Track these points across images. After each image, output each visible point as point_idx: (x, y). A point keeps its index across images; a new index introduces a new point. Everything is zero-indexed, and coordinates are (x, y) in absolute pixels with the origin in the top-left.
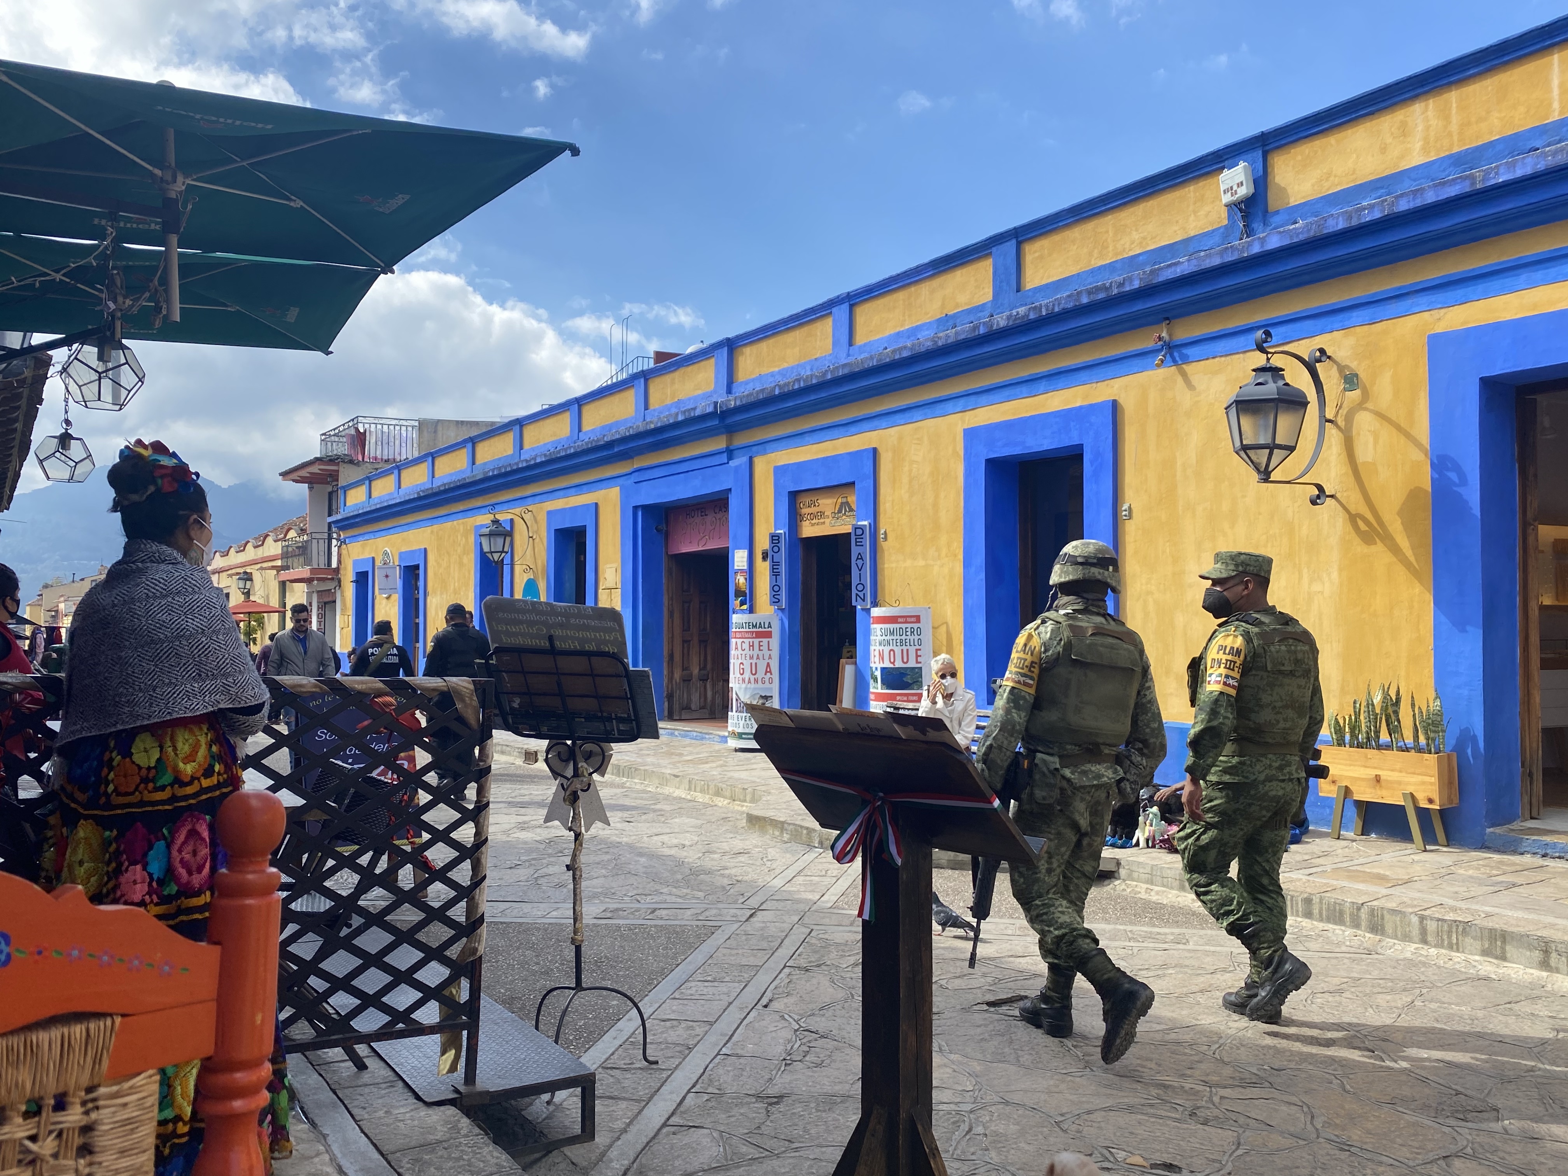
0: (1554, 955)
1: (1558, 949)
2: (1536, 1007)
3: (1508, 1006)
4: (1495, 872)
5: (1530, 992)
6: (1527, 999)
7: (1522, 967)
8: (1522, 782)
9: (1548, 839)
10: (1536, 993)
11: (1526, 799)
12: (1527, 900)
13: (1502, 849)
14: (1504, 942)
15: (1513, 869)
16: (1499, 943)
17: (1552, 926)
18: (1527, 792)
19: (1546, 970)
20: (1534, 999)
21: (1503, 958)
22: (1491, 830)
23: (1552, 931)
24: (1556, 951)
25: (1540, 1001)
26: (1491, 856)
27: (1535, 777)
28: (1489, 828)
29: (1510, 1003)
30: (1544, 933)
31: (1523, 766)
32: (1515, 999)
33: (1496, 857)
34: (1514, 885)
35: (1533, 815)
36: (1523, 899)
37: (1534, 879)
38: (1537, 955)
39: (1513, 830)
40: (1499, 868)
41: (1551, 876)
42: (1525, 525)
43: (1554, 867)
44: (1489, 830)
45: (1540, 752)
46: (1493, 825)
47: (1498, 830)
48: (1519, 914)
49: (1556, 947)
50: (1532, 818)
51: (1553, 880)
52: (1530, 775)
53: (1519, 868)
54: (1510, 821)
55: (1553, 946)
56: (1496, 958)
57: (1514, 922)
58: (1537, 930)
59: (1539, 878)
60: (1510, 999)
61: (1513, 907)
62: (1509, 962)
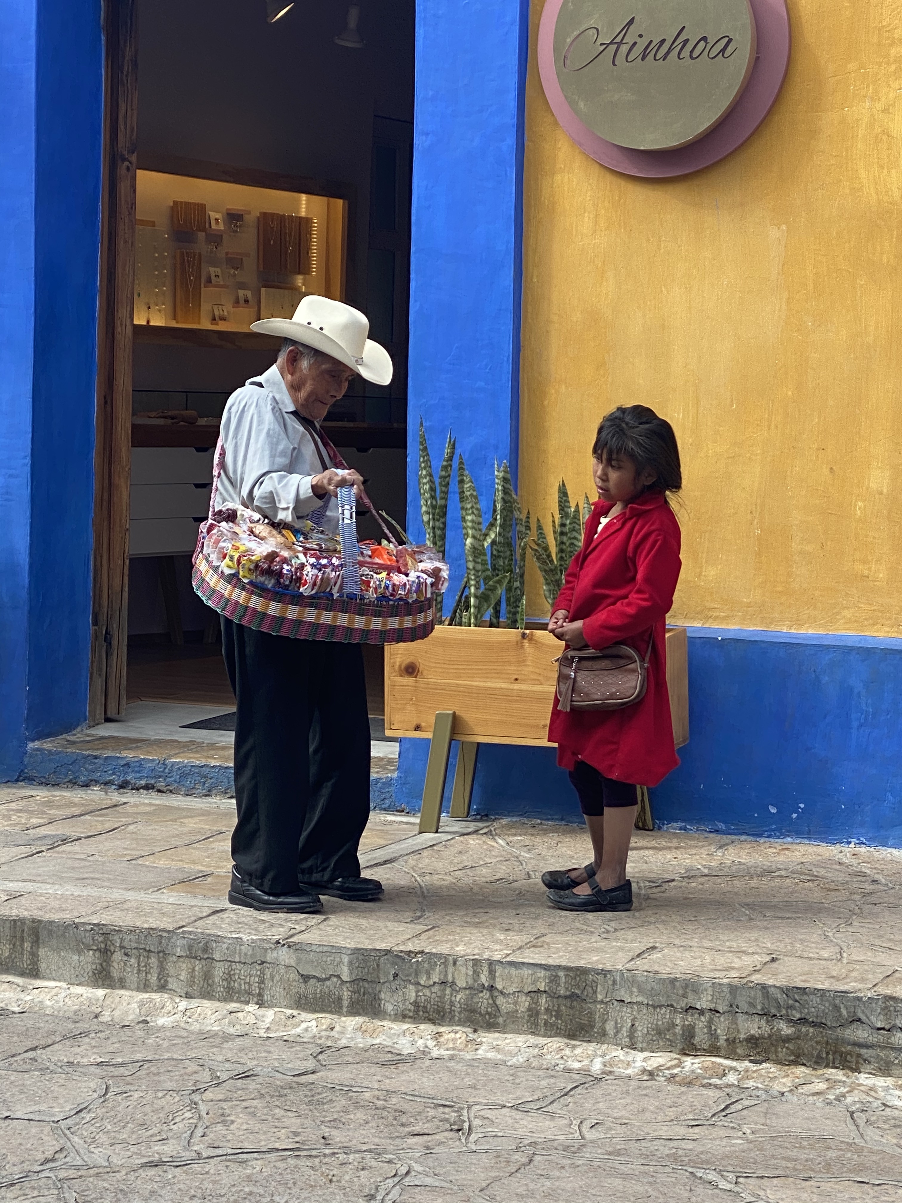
0: (118, 956)
1: (125, 944)
2: (77, 1050)
3: (31, 1054)
4: (35, 821)
5: (71, 1026)
6: (65, 1038)
7: (63, 985)
8: (93, 651)
9: (129, 755)
10: (83, 1026)
11: (99, 683)
12: (83, 863)
13: (53, 778)
14: (36, 942)
15: (69, 812)
16: (27, 945)
17: (119, 904)
18: (100, 670)
19: (103, 986)
20: (75, 1037)
21: (34, 973)
22: (37, 744)
23: (118, 914)
24: (122, 947)
25: (87, 1040)
26: (33, 793)
27: (115, 643)
28: (33, 741)
29: (34, 1049)
30: (104, 918)
31: (95, 623)
32: (43, 1043)
33: (41, 794)
34: (65, 841)
35: (109, 715)
36: (77, 864)
37: (100, 827)
38: (90, 959)
39: (73, 743)
40: (43, 813)
41: (130, 820)
42: (114, 160)
43: (136, 805)
44: (31, 745)
45: (126, 595)
46: (41, 736)
47: (48, 745)
48: (70, 889)
49: (122, 940)
50: (108, 720)
51: (131, 827)
52: (108, 638)
53: (76, 811)
54: (68, 728)
55: (117, 939)
56: (22, 974)
57: (56, 904)
58: (94, 913)
59: (108, 826)
60: (36, 1043)
61: (59, 878)
62: (44, 978)
